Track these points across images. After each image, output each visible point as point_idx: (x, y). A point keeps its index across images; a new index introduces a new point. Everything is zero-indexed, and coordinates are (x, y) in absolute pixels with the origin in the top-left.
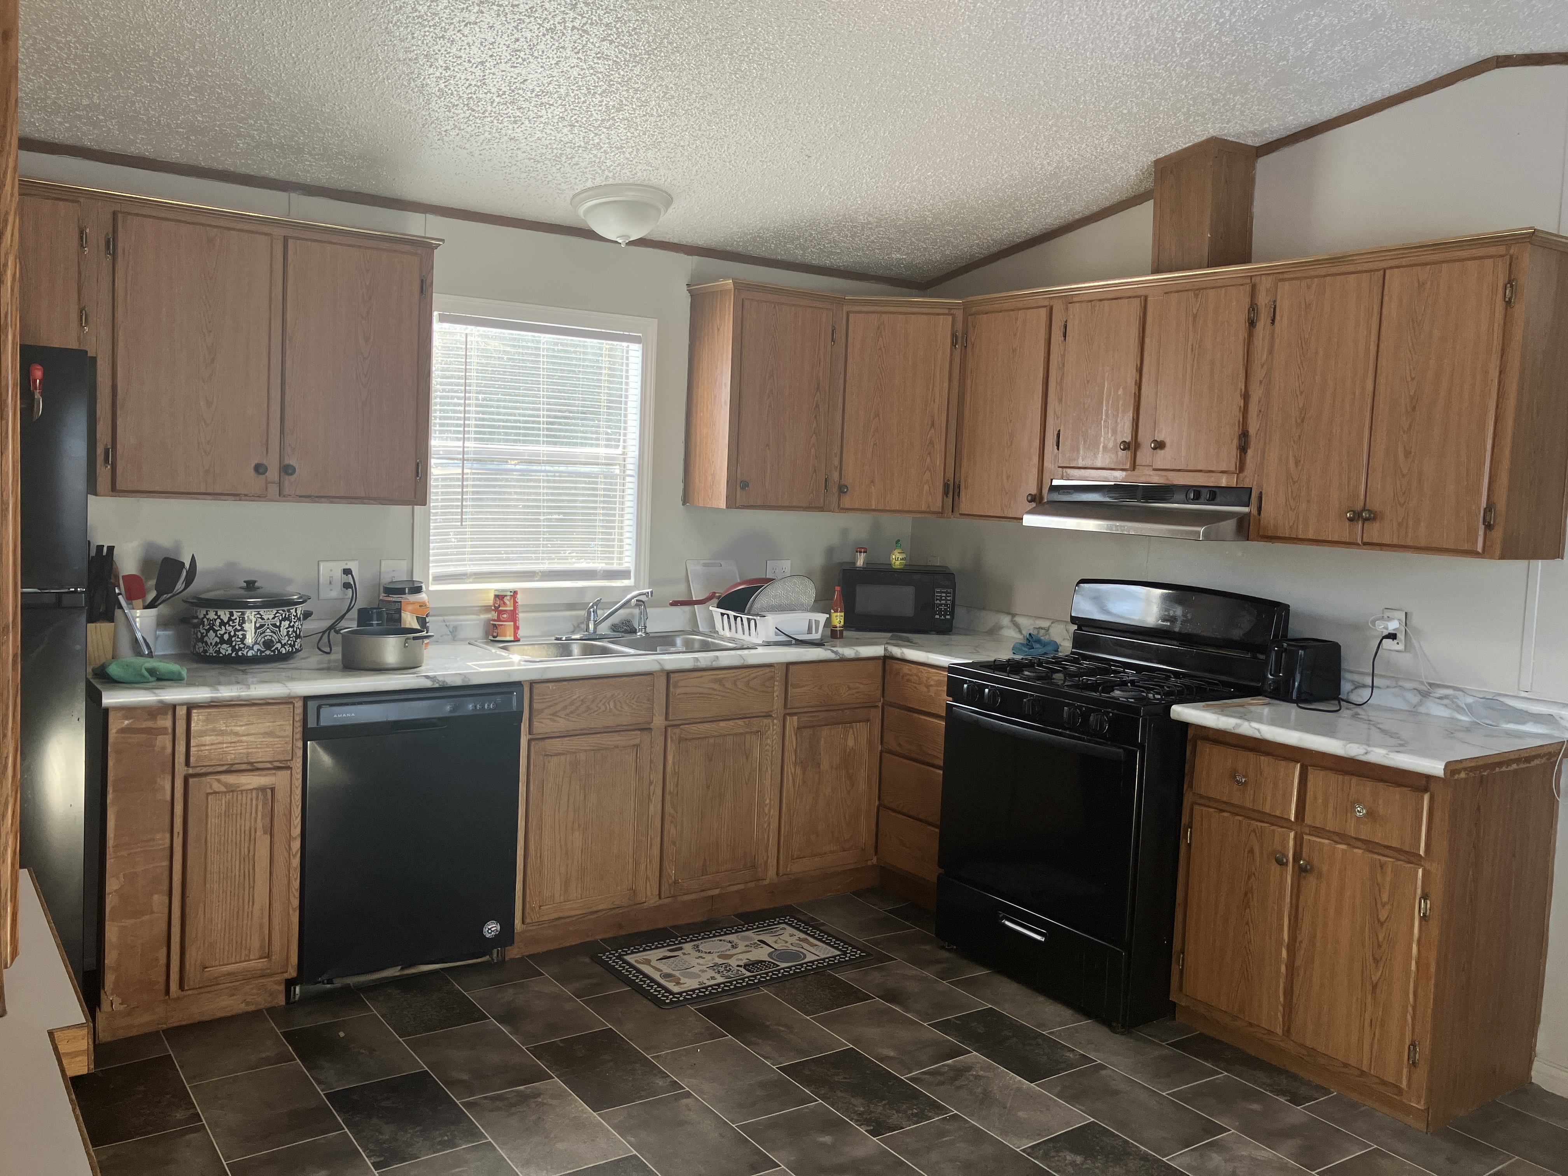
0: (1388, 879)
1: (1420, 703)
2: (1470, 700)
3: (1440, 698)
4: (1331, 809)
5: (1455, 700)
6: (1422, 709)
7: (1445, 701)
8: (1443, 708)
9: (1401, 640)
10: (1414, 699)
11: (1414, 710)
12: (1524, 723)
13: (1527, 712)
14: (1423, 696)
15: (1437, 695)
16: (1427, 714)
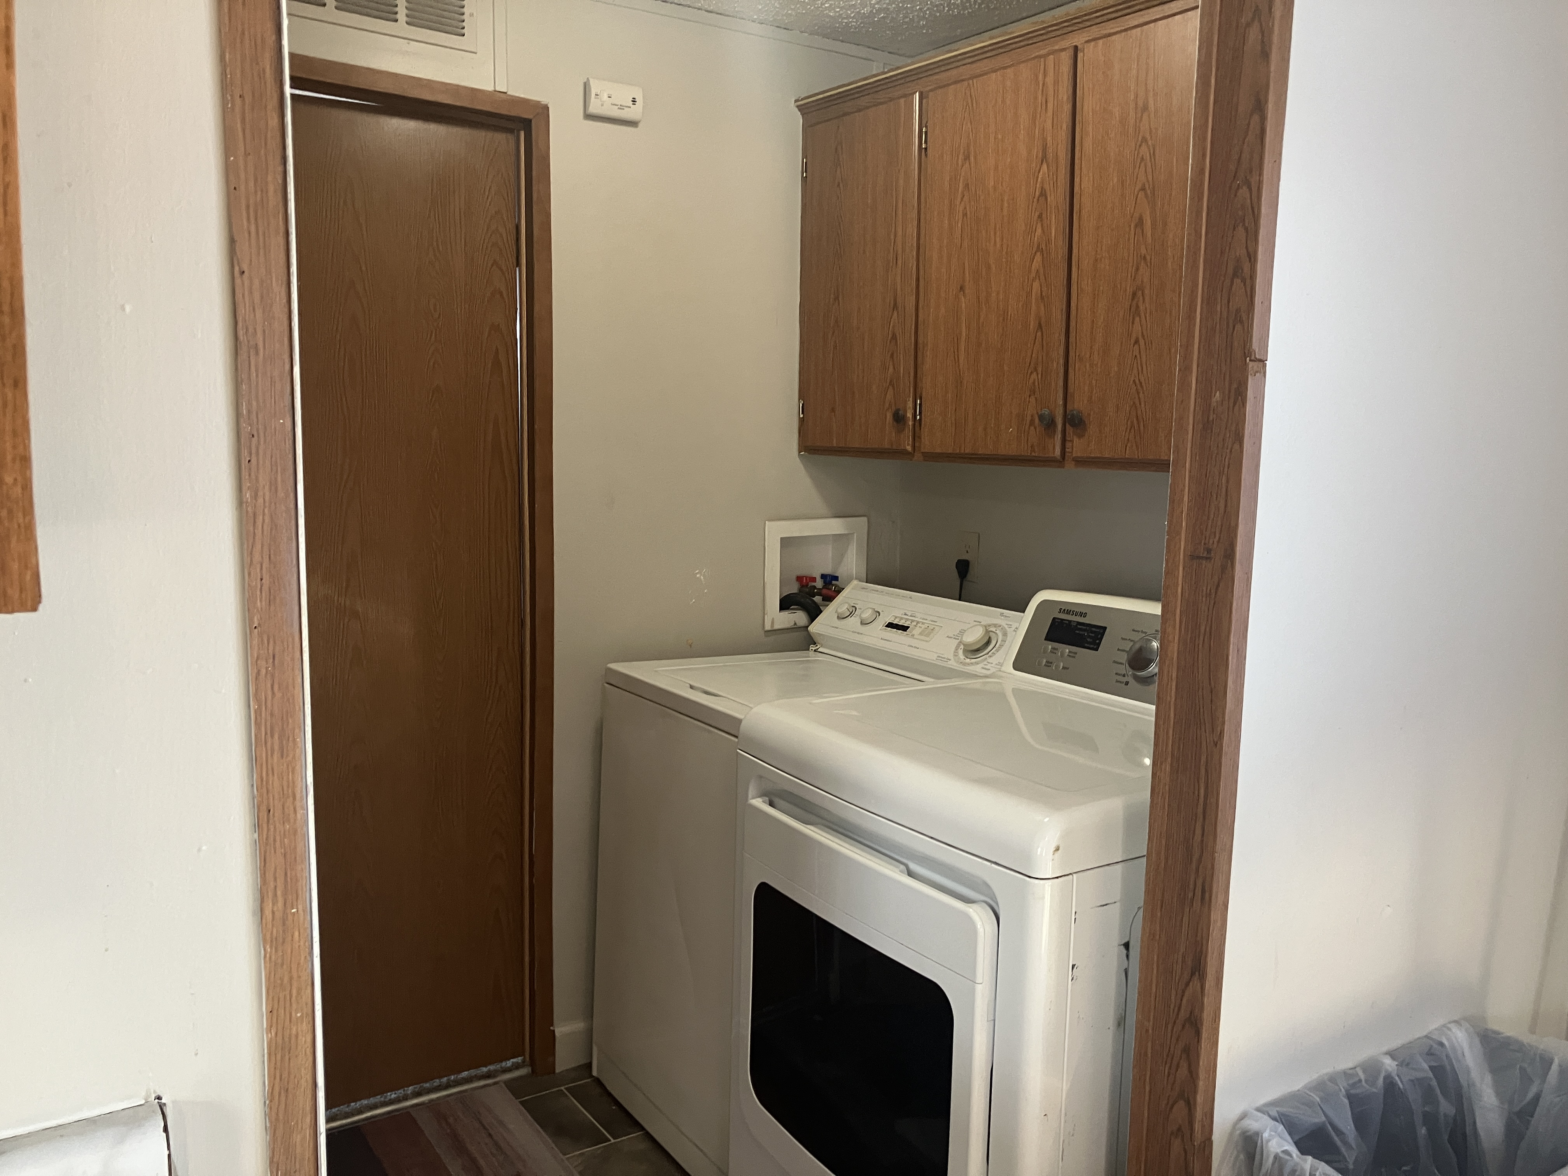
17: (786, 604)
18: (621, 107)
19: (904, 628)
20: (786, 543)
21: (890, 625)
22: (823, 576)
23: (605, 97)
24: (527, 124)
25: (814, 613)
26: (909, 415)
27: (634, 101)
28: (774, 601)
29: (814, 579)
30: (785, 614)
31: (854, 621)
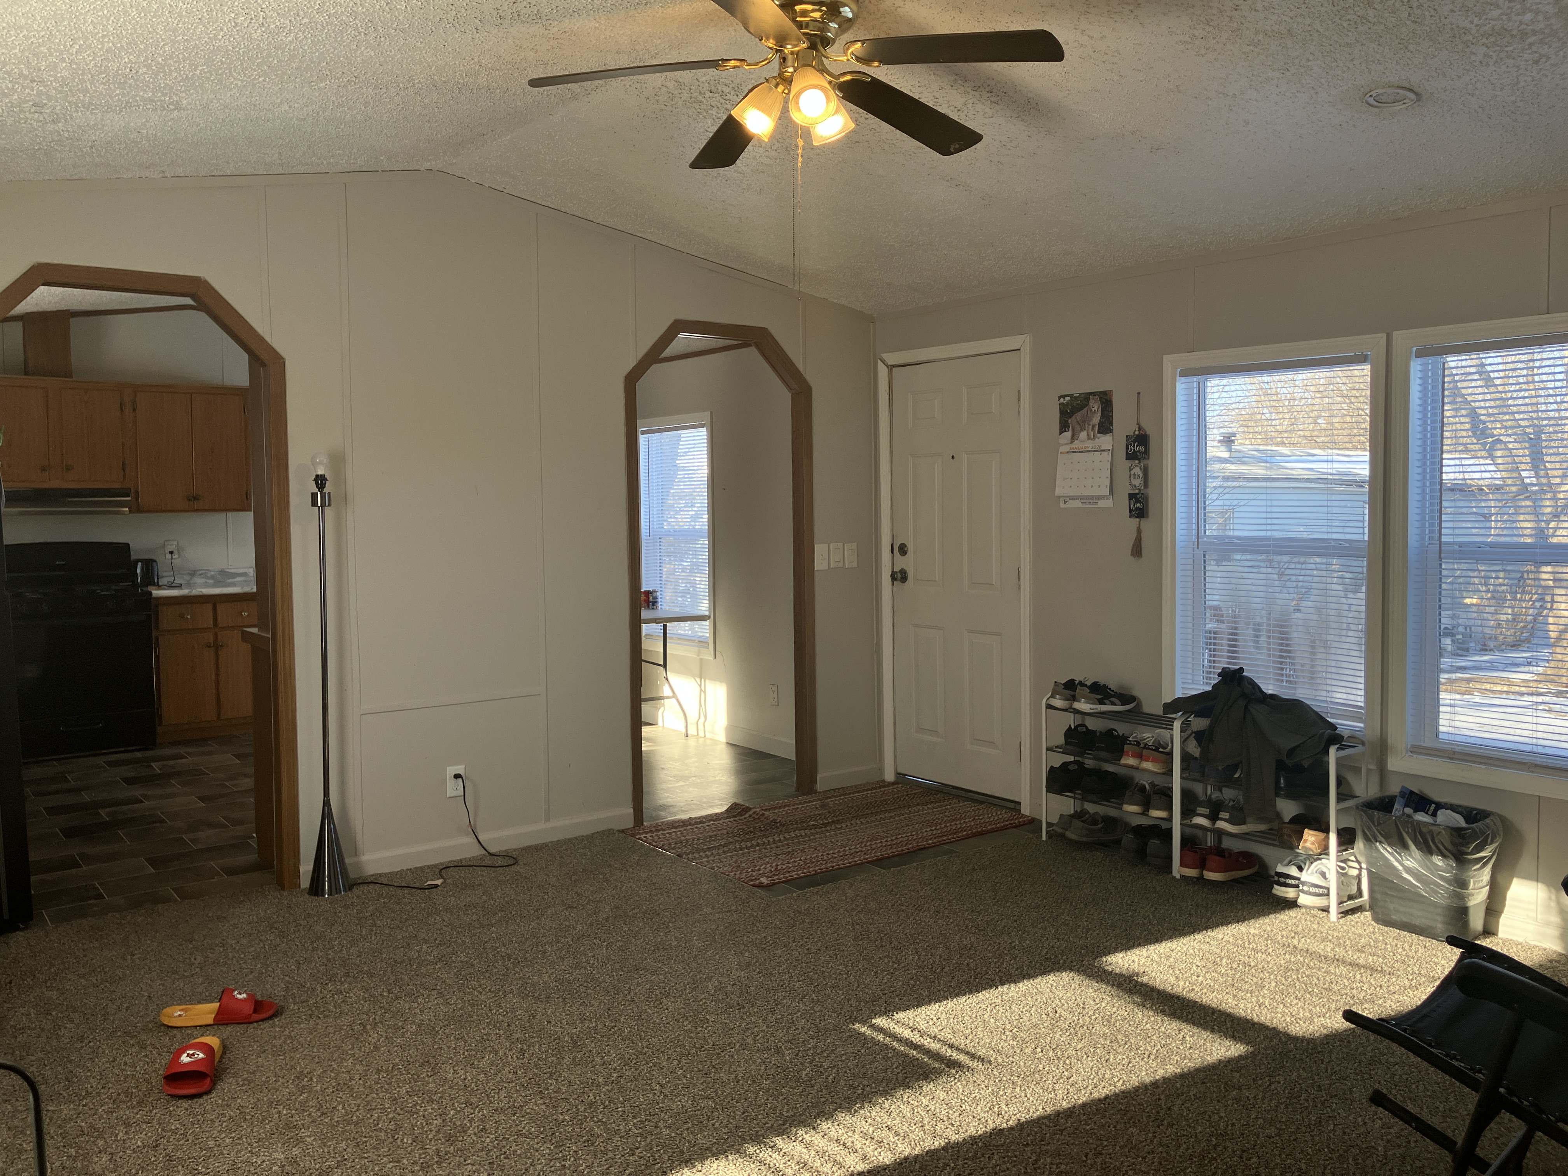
1: (191, 579)
2: (212, 573)
3: (200, 575)
4: (225, 618)
5: (206, 574)
7: (202, 575)
9: (176, 554)
10: (187, 578)
12: (234, 578)
13: (235, 573)
15: (198, 574)
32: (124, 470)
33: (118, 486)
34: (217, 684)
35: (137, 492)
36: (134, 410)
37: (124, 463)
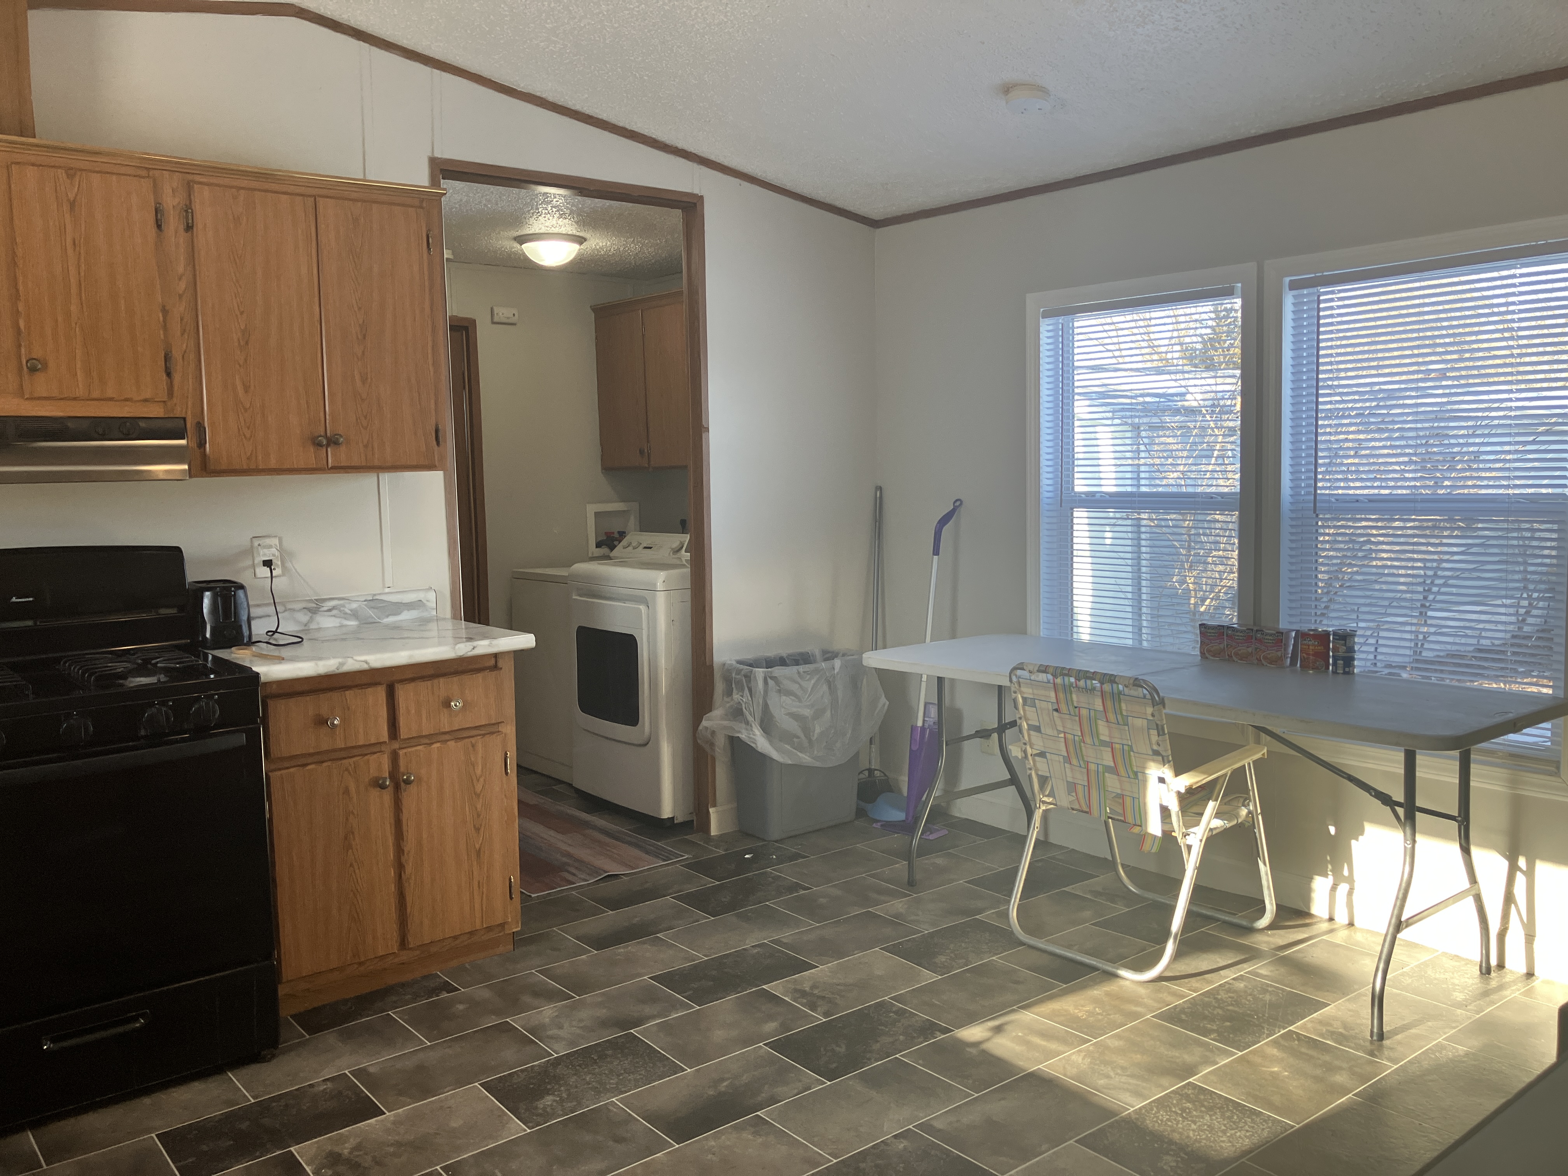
0: (480, 755)
1: (311, 620)
2: (354, 606)
3: (329, 610)
4: (424, 717)
5: (342, 609)
6: (313, 626)
7: (334, 612)
8: (333, 619)
9: (278, 566)
10: (303, 617)
11: (306, 628)
12: (398, 614)
13: (401, 603)
14: (312, 613)
15: (325, 609)
16: (319, 629)
17: (598, 545)
18: (508, 318)
19: (650, 548)
20: (597, 514)
21: (645, 548)
22: (619, 532)
23: (501, 314)
24: (466, 329)
25: (612, 548)
26: (646, 451)
27: (514, 315)
28: (592, 542)
29: (613, 533)
30: (598, 549)
31: (630, 548)
32: (169, 374)
33: (156, 411)
34: (400, 867)
35: (200, 427)
36: (189, 228)
37: (167, 358)
